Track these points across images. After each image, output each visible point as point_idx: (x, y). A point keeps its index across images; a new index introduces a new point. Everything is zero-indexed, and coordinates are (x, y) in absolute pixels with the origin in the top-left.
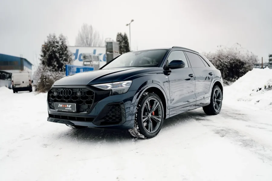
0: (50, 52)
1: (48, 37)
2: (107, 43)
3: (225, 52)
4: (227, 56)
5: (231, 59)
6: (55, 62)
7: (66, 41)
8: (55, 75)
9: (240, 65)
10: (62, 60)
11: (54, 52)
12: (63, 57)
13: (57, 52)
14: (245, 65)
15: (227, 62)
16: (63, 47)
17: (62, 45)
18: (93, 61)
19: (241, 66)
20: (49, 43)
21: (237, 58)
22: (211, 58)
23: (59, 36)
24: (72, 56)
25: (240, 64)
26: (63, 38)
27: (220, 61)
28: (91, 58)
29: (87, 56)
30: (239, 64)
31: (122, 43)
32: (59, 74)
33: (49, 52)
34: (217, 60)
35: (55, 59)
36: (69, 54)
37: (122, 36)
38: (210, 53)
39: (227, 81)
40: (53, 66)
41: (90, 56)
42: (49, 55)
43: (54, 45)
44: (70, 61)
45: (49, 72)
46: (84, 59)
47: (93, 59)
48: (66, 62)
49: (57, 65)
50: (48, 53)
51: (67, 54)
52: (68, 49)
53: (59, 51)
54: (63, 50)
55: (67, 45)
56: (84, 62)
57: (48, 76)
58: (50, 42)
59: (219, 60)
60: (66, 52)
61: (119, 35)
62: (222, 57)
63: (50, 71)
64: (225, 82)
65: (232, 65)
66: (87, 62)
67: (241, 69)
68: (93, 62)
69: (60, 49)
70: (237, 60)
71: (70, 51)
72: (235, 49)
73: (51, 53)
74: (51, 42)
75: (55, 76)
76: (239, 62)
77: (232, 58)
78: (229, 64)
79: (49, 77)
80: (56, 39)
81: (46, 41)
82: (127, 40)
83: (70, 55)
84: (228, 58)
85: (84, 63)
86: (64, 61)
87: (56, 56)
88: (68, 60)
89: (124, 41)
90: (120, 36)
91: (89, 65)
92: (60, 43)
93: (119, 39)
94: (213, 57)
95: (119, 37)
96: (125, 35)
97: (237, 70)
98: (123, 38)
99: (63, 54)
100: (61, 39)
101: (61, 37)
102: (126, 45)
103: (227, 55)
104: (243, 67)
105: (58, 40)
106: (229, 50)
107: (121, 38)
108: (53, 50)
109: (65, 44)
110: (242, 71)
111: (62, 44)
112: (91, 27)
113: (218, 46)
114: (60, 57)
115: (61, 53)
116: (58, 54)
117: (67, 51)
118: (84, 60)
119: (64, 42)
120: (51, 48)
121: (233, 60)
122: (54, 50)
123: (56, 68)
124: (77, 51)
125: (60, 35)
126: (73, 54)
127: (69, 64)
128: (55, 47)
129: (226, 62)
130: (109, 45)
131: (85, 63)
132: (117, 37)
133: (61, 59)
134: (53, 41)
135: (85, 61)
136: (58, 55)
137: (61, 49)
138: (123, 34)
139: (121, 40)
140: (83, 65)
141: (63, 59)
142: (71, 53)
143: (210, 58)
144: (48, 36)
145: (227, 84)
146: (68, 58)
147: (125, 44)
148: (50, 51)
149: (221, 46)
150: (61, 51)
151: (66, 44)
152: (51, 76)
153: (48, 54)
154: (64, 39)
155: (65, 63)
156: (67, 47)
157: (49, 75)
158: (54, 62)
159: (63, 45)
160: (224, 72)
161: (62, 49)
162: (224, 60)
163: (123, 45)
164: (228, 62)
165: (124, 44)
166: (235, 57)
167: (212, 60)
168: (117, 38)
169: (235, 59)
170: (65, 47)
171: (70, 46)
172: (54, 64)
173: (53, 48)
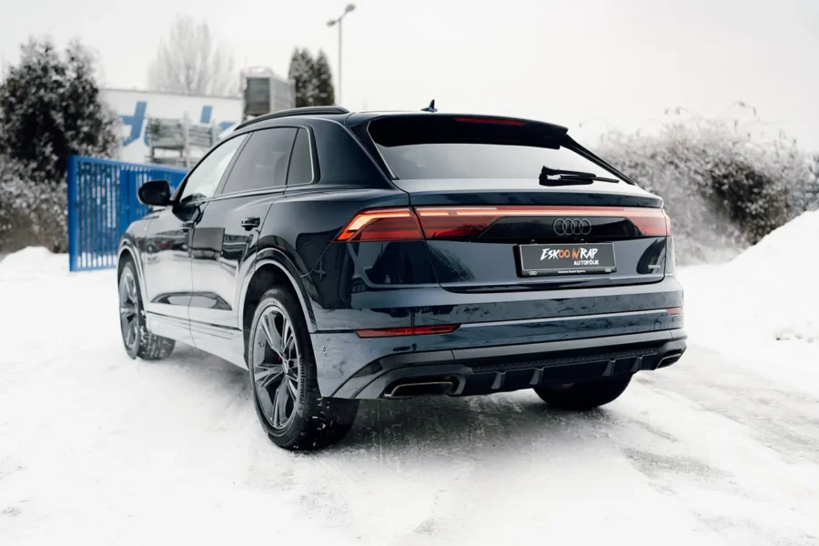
0: (30, 107)
1: (22, 47)
2: (249, 81)
3: (695, 133)
4: (704, 151)
5: (717, 160)
6: (45, 145)
7: (94, 66)
8: (38, 194)
9: (751, 187)
10: (73, 138)
11: (45, 107)
12: (81, 126)
13: (54, 108)
14: (767, 186)
15: (701, 171)
16: (80, 90)
17: (77, 83)
18: (187, 146)
19: (756, 190)
20: (26, 70)
21: (741, 159)
22: (640, 152)
23: (69, 47)
24: (114, 123)
25: (751, 182)
26: (81, 56)
27: (677, 167)
28: (182, 134)
29: (166, 127)
30: (745, 181)
31: (310, 87)
32: (53, 190)
33: (25, 107)
34: (663, 163)
35: (47, 134)
36: (104, 115)
37: (308, 62)
38: (638, 134)
39: (699, 245)
40: (40, 158)
41: (179, 126)
42: (23, 115)
43: (44, 80)
44: (106, 142)
45: (17, 179)
46: (156, 137)
47: (189, 140)
48: (90, 148)
49: (55, 158)
50: (21, 108)
51: (98, 116)
52: (100, 98)
53: (64, 104)
54: (81, 101)
55: (98, 84)
56: (154, 148)
57: (9, 199)
58: (29, 68)
59: (672, 163)
60: (91, 107)
61: (300, 58)
62: (686, 152)
63: (22, 177)
64: (694, 250)
65: (721, 184)
66: (165, 148)
67: (752, 202)
68: (188, 153)
69: (67, 94)
70: (740, 169)
71: (107, 106)
72: (730, 125)
73: (31, 110)
74: (33, 67)
75: (36, 198)
76: (745, 172)
77: (720, 160)
78: (710, 182)
79: (12, 201)
80: (55, 57)
81: (17, 62)
82: (330, 76)
83: (105, 121)
84: (707, 157)
85: (153, 153)
86: (82, 141)
87: (54, 121)
88: (100, 138)
89: (315, 81)
90: (303, 63)
91: (173, 161)
92: (71, 74)
93: (297, 70)
94: (649, 151)
95: (300, 65)
96: (322, 58)
97: (739, 203)
98: (312, 68)
99: (79, 115)
100: (73, 59)
101: (73, 51)
102: (324, 95)
103: (702, 148)
104: (759, 193)
105: (63, 59)
106: (708, 127)
107: (307, 68)
108: (41, 99)
109: (88, 77)
110: (756, 210)
111: (79, 77)
112: (205, 29)
113: (666, 112)
114: (68, 128)
115: (72, 110)
116: (60, 115)
117: (99, 106)
118: (153, 139)
119: (84, 69)
120: (34, 90)
121: (724, 164)
122: (46, 99)
123: (48, 168)
124: (141, 107)
125: (71, 44)
126: (121, 119)
127: (103, 154)
128: (50, 86)
129: (696, 172)
130: (254, 88)
131: (159, 154)
132: (292, 66)
133: (70, 133)
134: (43, 62)
135: (155, 144)
136: (59, 118)
137: (74, 95)
138: (314, 55)
139: (305, 76)
140: (149, 159)
141: (81, 135)
142: (111, 113)
143: (639, 156)
144: (26, 43)
145: (698, 257)
146: (98, 131)
147: (321, 92)
148: (30, 103)
149: (678, 112)
150: (71, 102)
151: (92, 79)
152: (18, 196)
153: (22, 112)
154: (85, 57)
155: (86, 152)
156: (95, 91)
157: (11, 193)
158: (42, 144)
159: (82, 82)
160: (691, 210)
161: (79, 96)
162: (689, 164)
163: (312, 96)
164: (706, 171)
165: (317, 91)
166: (730, 153)
167: (647, 162)
168: (293, 69)
169: (732, 163)
170: (88, 87)
171: (109, 90)
172: (44, 153)
173: (42, 92)
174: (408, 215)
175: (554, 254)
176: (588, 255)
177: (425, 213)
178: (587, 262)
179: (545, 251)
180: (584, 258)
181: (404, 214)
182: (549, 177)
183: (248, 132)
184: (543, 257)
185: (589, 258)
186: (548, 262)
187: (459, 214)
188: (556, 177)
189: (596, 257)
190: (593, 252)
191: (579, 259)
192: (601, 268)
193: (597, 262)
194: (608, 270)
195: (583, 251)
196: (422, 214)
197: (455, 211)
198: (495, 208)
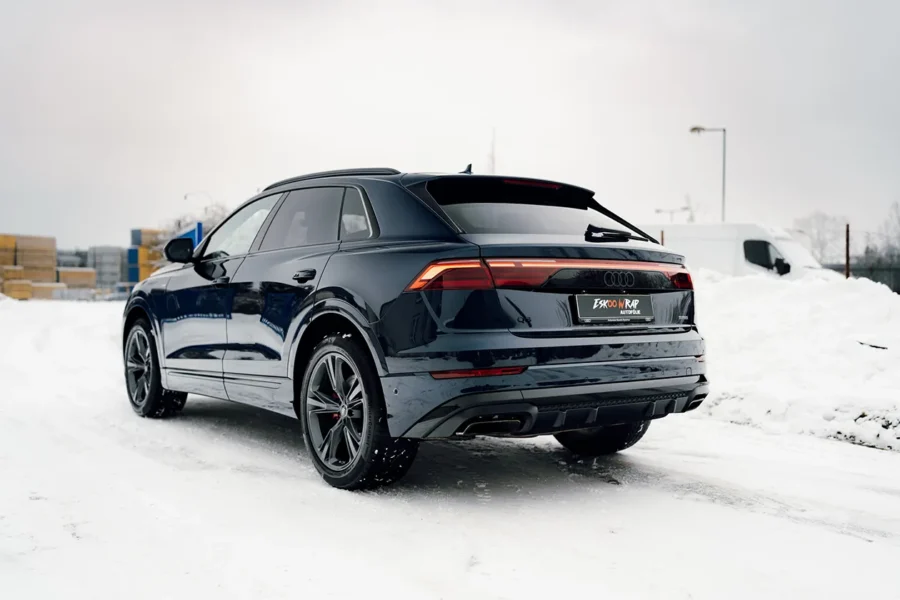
174: (478, 266)
175: (604, 304)
176: (632, 305)
177: (494, 264)
178: (631, 312)
179: (596, 300)
180: (628, 308)
181: (475, 265)
182: (594, 235)
183: (284, 192)
184: (595, 306)
185: (632, 308)
186: (600, 311)
187: (524, 265)
188: (600, 235)
189: (638, 307)
190: (635, 303)
191: (624, 309)
192: (642, 317)
193: (639, 312)
194: (648, 319)
195: (627, 302)
196: (492, 265)
197: (520, 263)
198: (553, 261)
